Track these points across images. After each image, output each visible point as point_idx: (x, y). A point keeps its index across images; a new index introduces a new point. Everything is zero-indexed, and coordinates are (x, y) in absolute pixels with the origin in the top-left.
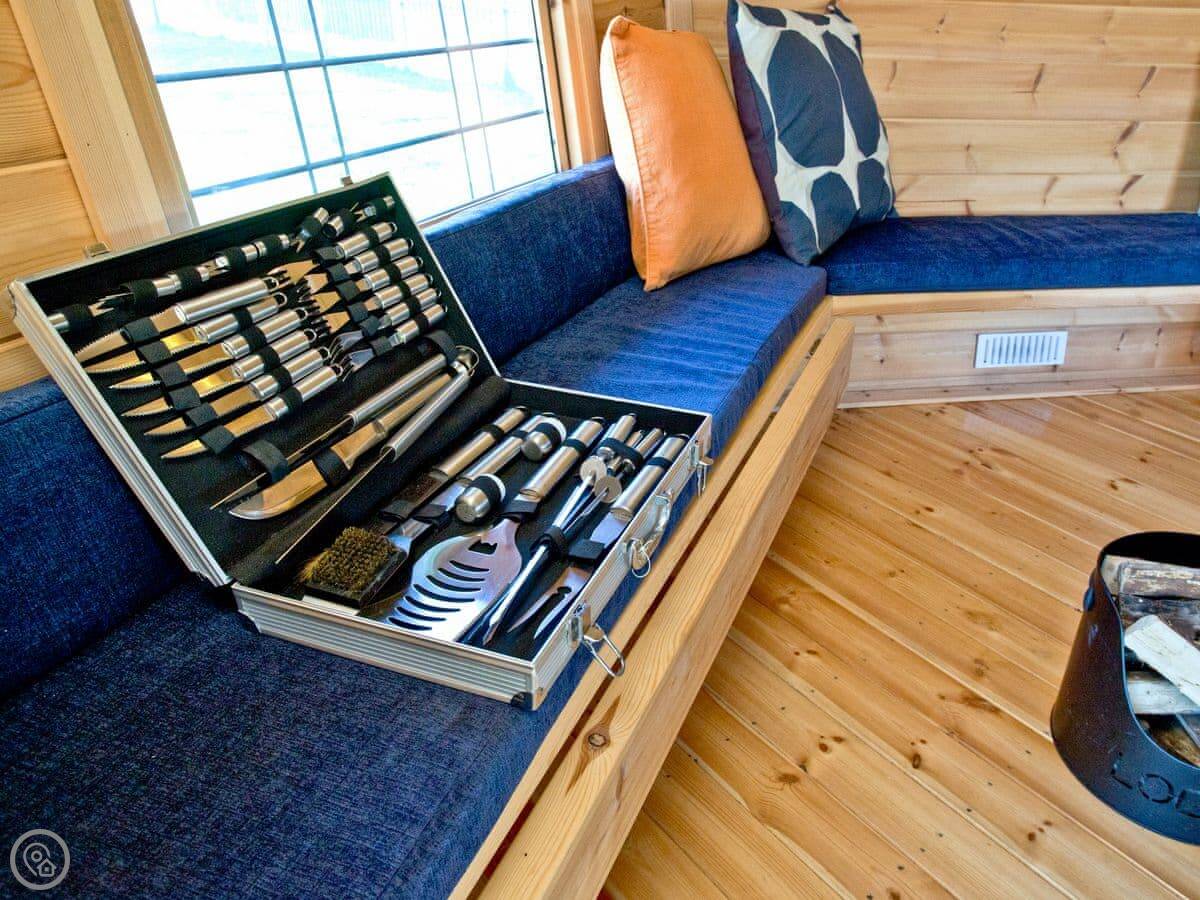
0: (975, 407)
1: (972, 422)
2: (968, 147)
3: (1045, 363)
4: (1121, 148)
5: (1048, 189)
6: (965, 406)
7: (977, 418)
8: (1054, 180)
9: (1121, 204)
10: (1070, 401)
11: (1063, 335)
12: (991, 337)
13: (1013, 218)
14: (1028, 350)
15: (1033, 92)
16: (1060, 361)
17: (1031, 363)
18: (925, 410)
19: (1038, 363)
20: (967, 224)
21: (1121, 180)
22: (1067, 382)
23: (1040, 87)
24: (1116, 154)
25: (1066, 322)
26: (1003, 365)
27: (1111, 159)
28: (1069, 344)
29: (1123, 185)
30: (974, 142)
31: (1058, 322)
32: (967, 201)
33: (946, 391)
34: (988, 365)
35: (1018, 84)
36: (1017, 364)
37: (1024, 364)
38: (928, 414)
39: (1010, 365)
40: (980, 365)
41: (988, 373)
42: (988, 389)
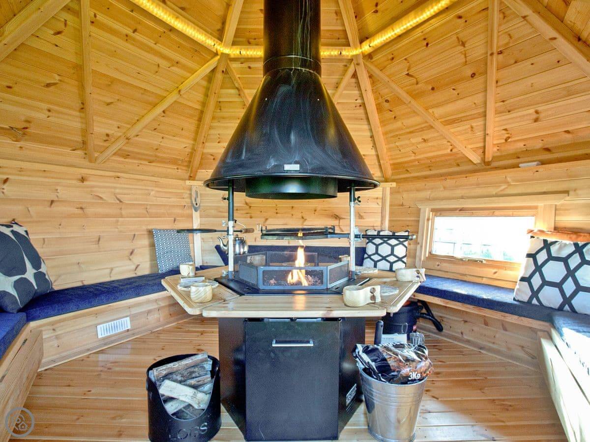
0: (102, 352)
1: (102, 357)
2: (79, 263)
3: (124, 330)
4: (131, 257)
5: (111, 273)
6: (97, 353)
7: (103, 355)
8: (112, 269)
9: (136, 274)
10: (137, 339)
11: (128, 319)
12: (102, 326)
13: (100, 284)
14: (117, 327)
15: (98, 243)
16: (129, 327)
17: (119, 331)
18: (81, 359)
19: (121, 330)
20: (83, 288)
21: (134, 267)
22: (133, 334)
23: (100, 242)
24: (130, 259)
25: (128, 314)
26: (109, 334)
27: (129, 261)
28: (131, 321)
29: (135, 268)
30: (80, 262)
31: (125, 315)
32: (82, 281)
33: (88, 350)
34: (103, 336)
35: (93, 242)
36: (114, 333)
37: (116, 332)
38: (82, 360)
39: (111, 333)
40: (100, 336)
41: (104, 339)
42: (105, 344)
